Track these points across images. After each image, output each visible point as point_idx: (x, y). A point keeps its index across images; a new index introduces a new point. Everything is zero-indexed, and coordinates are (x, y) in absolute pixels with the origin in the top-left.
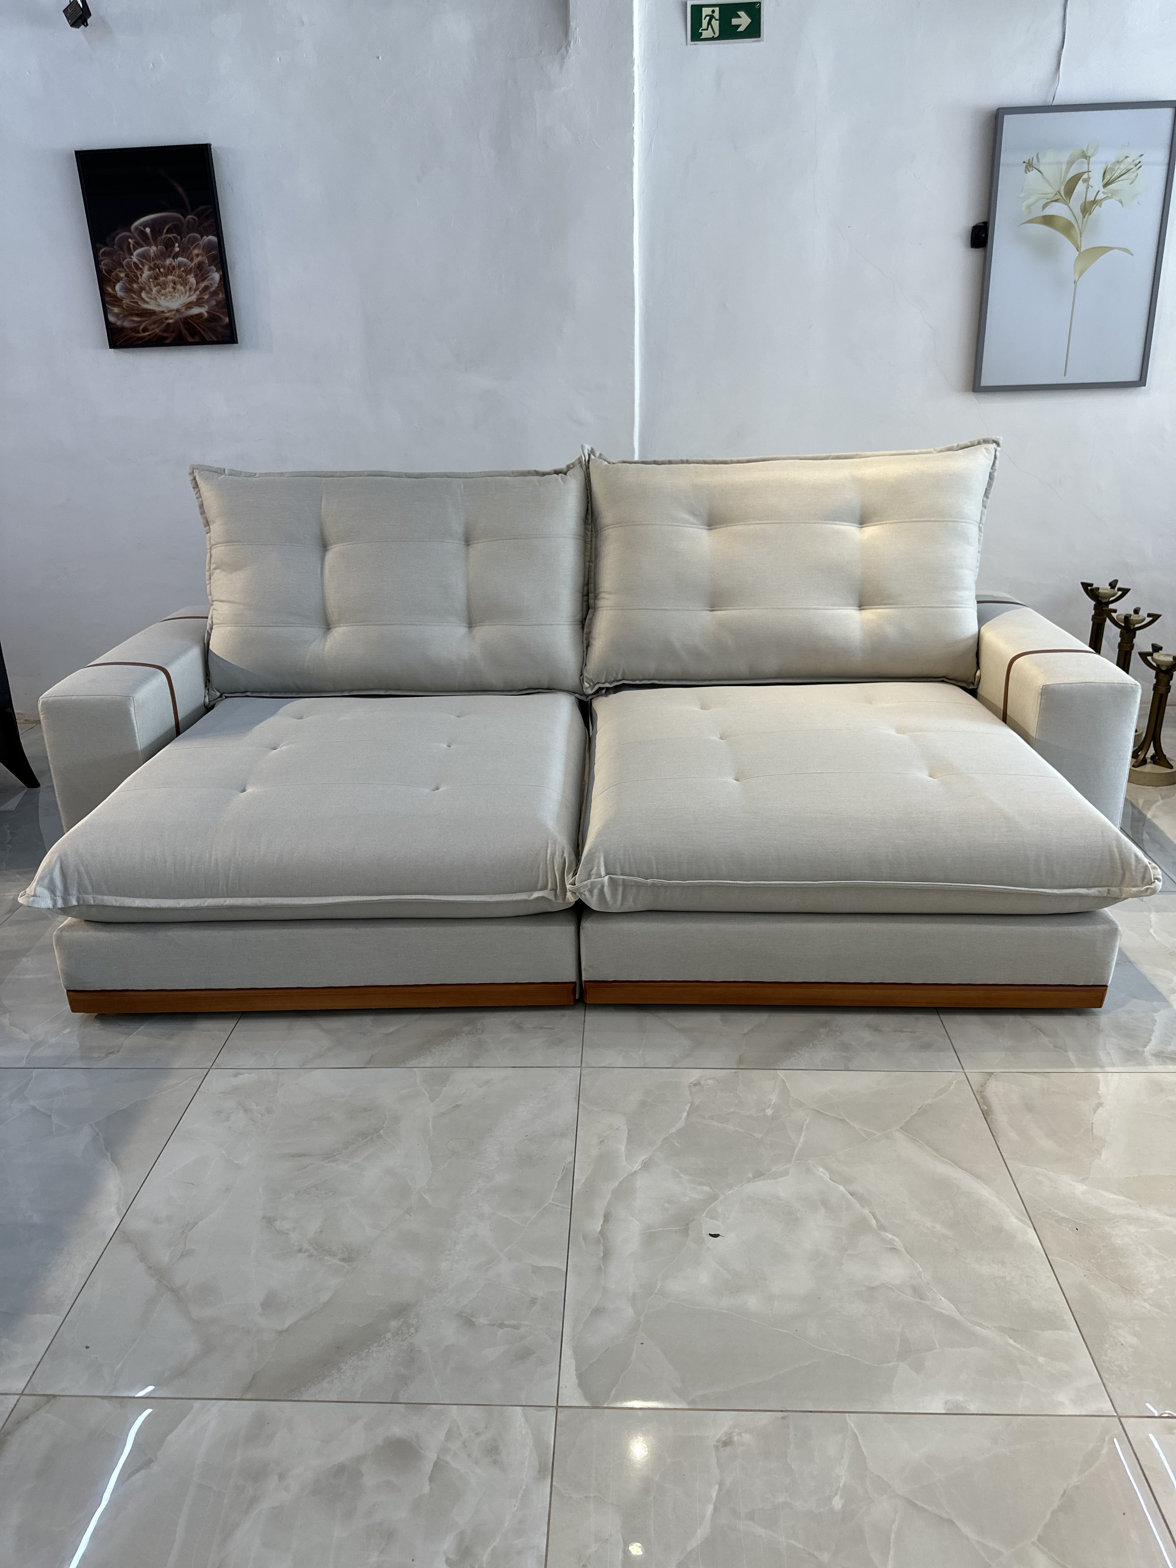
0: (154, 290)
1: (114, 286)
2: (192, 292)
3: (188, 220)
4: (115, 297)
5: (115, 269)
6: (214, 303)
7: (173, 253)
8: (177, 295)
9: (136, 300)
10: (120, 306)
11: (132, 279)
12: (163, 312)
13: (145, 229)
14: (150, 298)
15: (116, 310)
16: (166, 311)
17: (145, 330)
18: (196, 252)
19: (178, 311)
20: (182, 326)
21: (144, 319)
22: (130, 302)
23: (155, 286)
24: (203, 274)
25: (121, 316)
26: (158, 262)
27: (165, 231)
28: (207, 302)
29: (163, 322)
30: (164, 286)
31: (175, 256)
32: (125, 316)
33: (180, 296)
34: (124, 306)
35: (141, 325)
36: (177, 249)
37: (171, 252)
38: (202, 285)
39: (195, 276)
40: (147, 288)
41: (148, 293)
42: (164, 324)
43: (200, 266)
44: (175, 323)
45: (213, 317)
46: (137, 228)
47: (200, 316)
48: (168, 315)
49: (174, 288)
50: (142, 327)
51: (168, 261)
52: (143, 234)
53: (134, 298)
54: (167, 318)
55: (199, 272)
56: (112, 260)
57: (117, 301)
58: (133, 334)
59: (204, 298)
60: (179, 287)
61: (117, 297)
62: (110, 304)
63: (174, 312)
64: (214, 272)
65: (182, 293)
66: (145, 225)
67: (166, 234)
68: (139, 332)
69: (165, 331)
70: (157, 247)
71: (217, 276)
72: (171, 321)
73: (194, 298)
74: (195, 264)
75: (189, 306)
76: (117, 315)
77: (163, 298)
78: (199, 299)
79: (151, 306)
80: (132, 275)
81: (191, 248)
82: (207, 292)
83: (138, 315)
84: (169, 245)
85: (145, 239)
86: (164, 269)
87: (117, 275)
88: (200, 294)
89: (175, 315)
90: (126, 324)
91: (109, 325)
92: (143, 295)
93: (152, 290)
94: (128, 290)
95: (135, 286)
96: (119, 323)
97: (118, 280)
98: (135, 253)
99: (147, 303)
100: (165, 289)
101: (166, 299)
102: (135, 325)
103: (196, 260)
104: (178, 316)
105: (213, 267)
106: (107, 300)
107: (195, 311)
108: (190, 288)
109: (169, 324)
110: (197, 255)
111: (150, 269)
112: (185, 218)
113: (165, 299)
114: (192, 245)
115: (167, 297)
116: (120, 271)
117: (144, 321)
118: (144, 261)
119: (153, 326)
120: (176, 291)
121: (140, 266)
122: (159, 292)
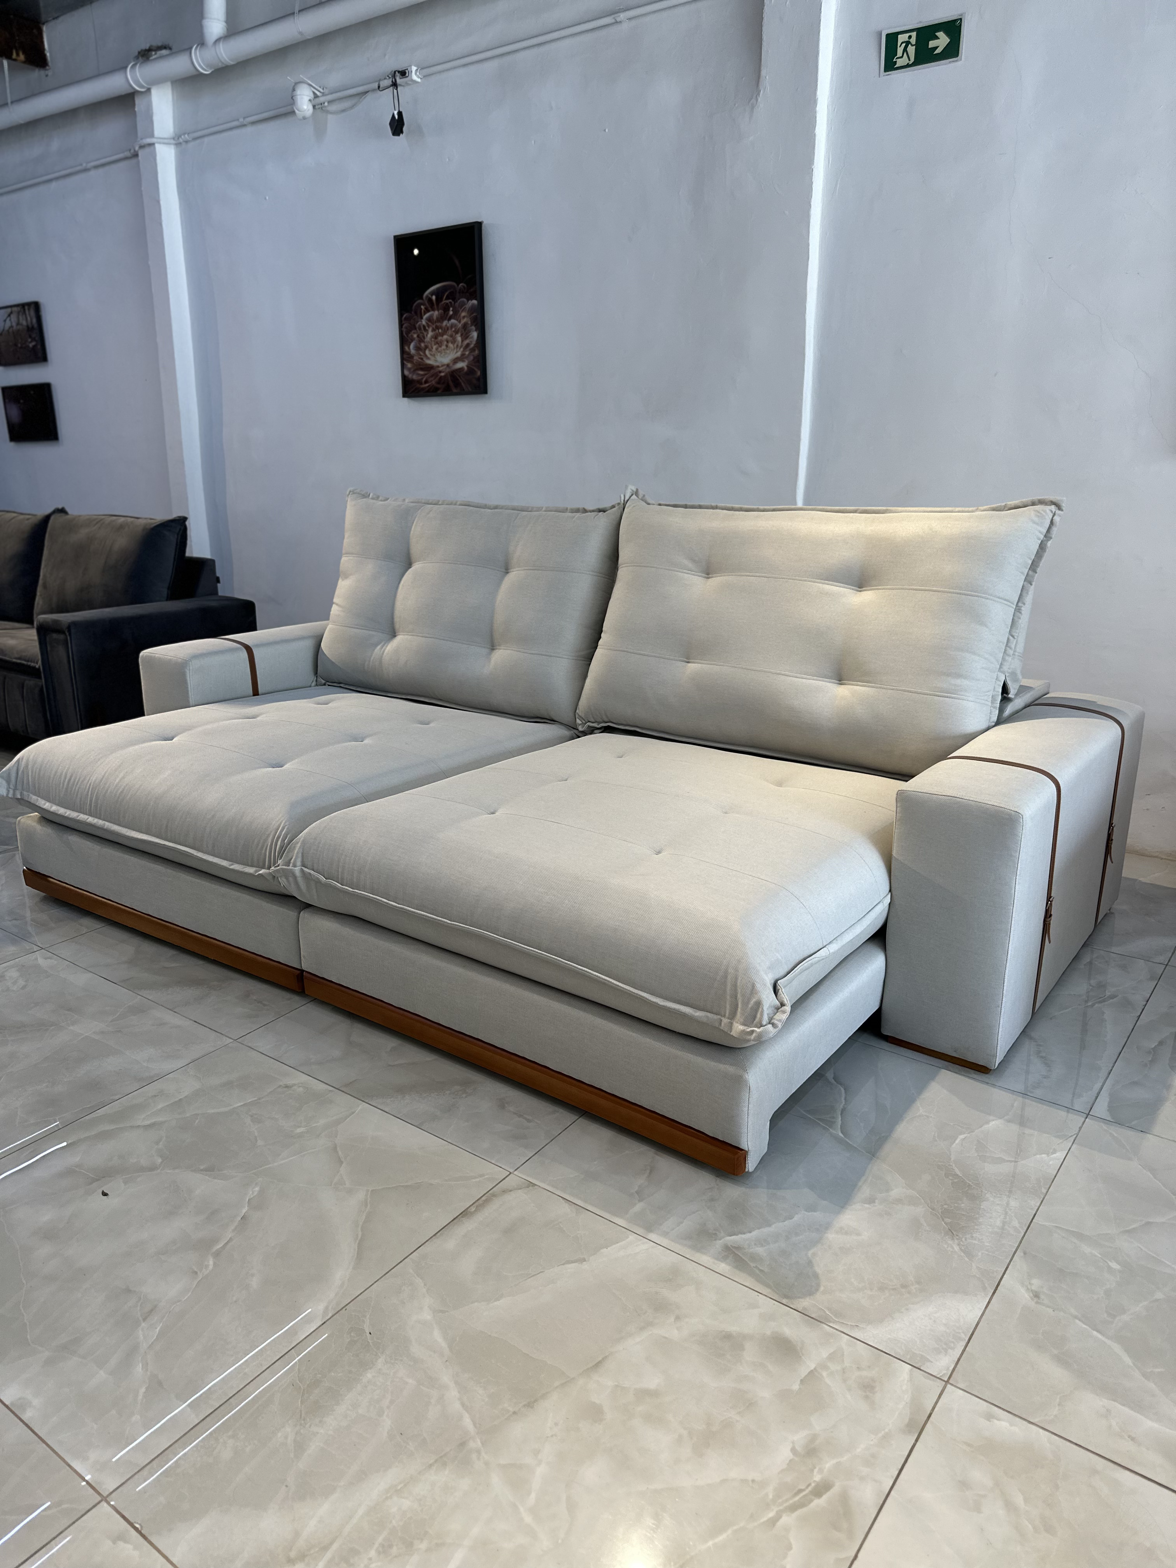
0: (434, 347)
1: (410, 345)
2: (458, 349)
3: (460, 288)
4: (409, 354)
5: (411, 331)
6: (472, 358)
7: (448, 317)
8: (448, 352)
9: (422, 357)
10: (412, 362)
11: (421, 339)
12: (438, 367)
13: (432, 295)
14: (431, 355)
15: (409, 365)
16: (440, 366)
17: (426, 382)
18: (463, 314)
19: (448, 365)
20: (449, 378)
21: (426, 372)
22: (419, 358)
23: (435, 345)
24: (467, 334)
25: (412, 370)
26: (438, 324)
27: (445, 297)
28: (467, 358)
29: (437, 376)
30: (439, 344)
31: (449, 319)
32: (415, 370)
33: (450, 352)
34: (415, 362)
35: (422, 379)
36: (451, 313)
37: (447, 315)
38: (466, 342)
39: (462, 335)
40: (430, 347)
41: (430, 350)
42: (439, 377)
43: (465, 326)
44: (445, 376)
45: (471, 371)
46: (427, 296)
47: (461, 369)
48: (441, 369)
49: (447, 346)
50: (424, 379)
51: (445, 323)
52: (430, 300)
53: (421, 355)
54: (440, 372)
55: (464, 332)
56: (410, 323)
57: (412, 357)
58: (418, 385)
59: (465, 354)
60: (450, 345)
61: (411, 355)
62: (406, 360)
63: (445, 367)
64: (473, 331)
65: (452, 350)
66: (432, 293)
67: (446, 299)
68: (421, 384)
69: (438, 383)
70: (438, 311)
71: (475, 335)
72: (442, 374)
73: (459, 354)
74: (462, 325)
75: (456, 361)
76: (409, 369)
77: (439, 354)
78: (463, 355)
79: (430, 362)
80: (421, 335)
81: (460, 311)
82: (468, 349)
83: (422, 369)
84: (446, 309)
85: (431, 306)
86: (442, 330)
87: (412, 336)
88: (464, 351)
89: (446, 369)
90: (415, 377)
91: (404, 378)
92: (427, 352)
93: (432, 348)
94: (418, 348)
95: (423, 345)
96: (410, 376)
97: (412, 340)
98: (425, 317)
99: (428, 358)
100: (441, 347)
101: (442, 355)
102: (420, 378)
103: (463, 321)
104: (448, 370)
105: (473, 328)
106: (405, 357)
107: (460, 365)
108: (457, 346)
109: (441, 377)
110: (464, 317)
111: (433, 330)
112: (458, 285)
113: (440, 355)
114: (461, 308)
115: (441, 353)
116: (414, 333)
117: (426, 374)
118: (430, 324)
119: (431, 379)
120: (448, 348)
121: (427, 328)
122: (437, 349)
